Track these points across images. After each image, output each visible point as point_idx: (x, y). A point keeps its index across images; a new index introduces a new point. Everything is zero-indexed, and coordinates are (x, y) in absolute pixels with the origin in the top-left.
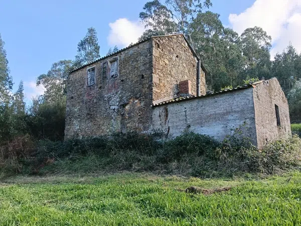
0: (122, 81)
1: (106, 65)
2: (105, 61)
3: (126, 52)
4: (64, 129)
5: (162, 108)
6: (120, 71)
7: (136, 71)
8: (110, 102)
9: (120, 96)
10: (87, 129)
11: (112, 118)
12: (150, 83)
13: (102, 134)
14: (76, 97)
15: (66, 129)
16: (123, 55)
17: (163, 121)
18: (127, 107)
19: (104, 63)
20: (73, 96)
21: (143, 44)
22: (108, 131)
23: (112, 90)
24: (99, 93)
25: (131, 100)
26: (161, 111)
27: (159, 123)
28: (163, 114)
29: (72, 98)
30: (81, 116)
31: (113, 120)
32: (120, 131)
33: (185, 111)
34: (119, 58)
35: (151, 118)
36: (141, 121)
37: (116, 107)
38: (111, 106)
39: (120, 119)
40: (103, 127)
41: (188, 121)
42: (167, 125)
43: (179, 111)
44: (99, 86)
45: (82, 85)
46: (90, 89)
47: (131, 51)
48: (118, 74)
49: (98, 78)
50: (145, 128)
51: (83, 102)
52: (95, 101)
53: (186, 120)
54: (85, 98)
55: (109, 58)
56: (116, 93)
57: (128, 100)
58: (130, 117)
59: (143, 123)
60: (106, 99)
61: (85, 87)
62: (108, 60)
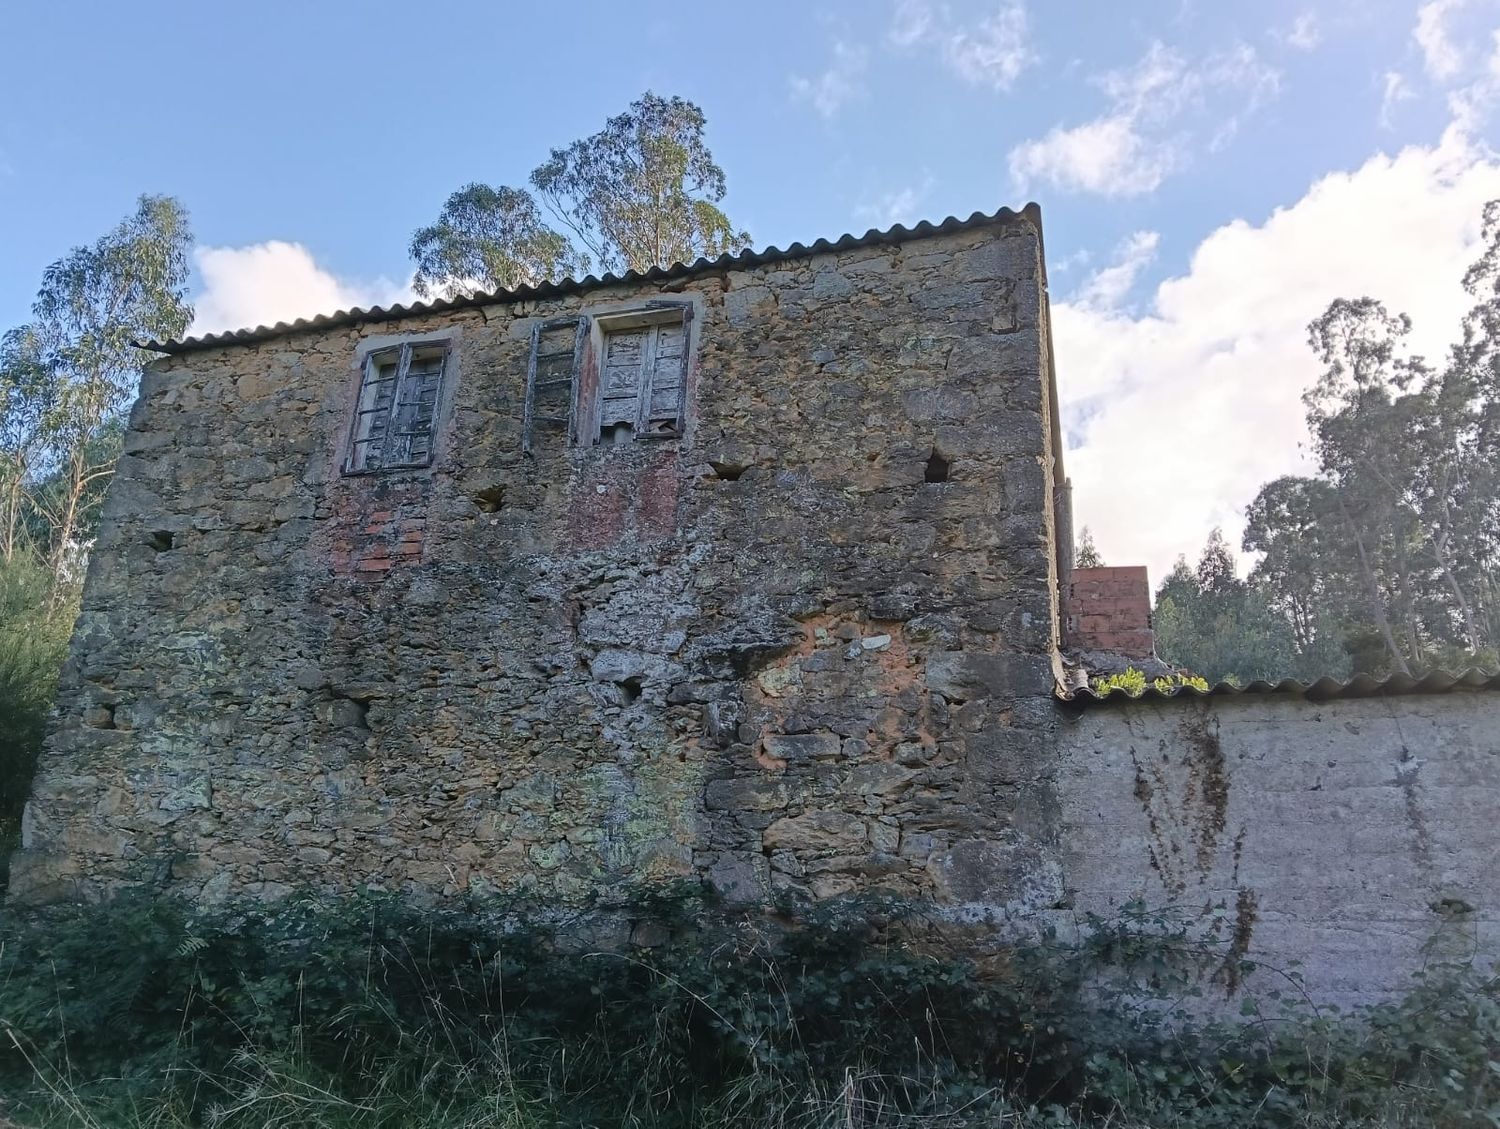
0: (731, 473)
1: (564, 340)
2: (558, 311)
3: (782, 275)
4: (26, 794)
5: (1157, 731)
6: (707, 399)
7: (874, 419)
8: (593, 618)
9: (707, 581)
10: (295, 816)
11: (609, 753)
12: (1015, 520)
13: (480, 887)
14: (207, 544)
15: (41, 792)
16: (745, 295)
17: (1182, 833)
18: (771, 679)
19: (553, 327)
20: (172, 524)
21: (950, 244)
22: (549, 858)
23: (619, 525)
24: (471, 536)
25: (821, 630)
26: (1147, 750)
27: (1133, 844)
28: (1178, 778)
29: (164, 541)
30: (244, 704)
31: (608, 770)
32: (688, 873)
33: (1406, 781)
34: (701, 310)
35: (1048, 803)
36: (931, 807)
37: (658, 670)
38: (596, 648)
39: (696, 769)
40: (490, 825)
41: (1441, 859)
42: (1218, 875)
43: (1338, 774)
44: (483, 483)
45: (296, 459)
46: (383, 493)
47: (830, 278)
48: (693, 422)
49: (474, 420)
50: (974, 880)
51: (280, 585)
52: (423, 591)
53: (1420, 852)
54: (314, 558)
55: (599, 295)
56: (666, 557)
57: (790, 621)
58: (803, 768)
59: (958, 829)
60: (544, 589)
61: (322, 471)
62: (596, 310)
